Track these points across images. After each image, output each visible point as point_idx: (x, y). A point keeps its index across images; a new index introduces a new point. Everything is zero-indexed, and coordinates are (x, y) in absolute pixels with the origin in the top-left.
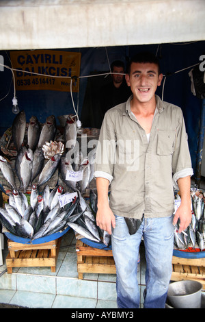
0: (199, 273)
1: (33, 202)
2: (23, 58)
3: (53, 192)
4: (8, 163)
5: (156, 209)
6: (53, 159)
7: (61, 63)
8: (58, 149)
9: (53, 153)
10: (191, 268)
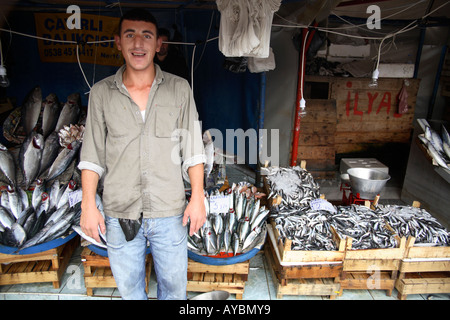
0: (232, 281)
1: (35, 201)
2: (53, 22)
3: (63, 188)
4: (9, 152)
5: (158, 207)
6: (70, 147)
7: (100, 30)
8: (78, 134)
9: (72, 139)
10: (224, 275)
